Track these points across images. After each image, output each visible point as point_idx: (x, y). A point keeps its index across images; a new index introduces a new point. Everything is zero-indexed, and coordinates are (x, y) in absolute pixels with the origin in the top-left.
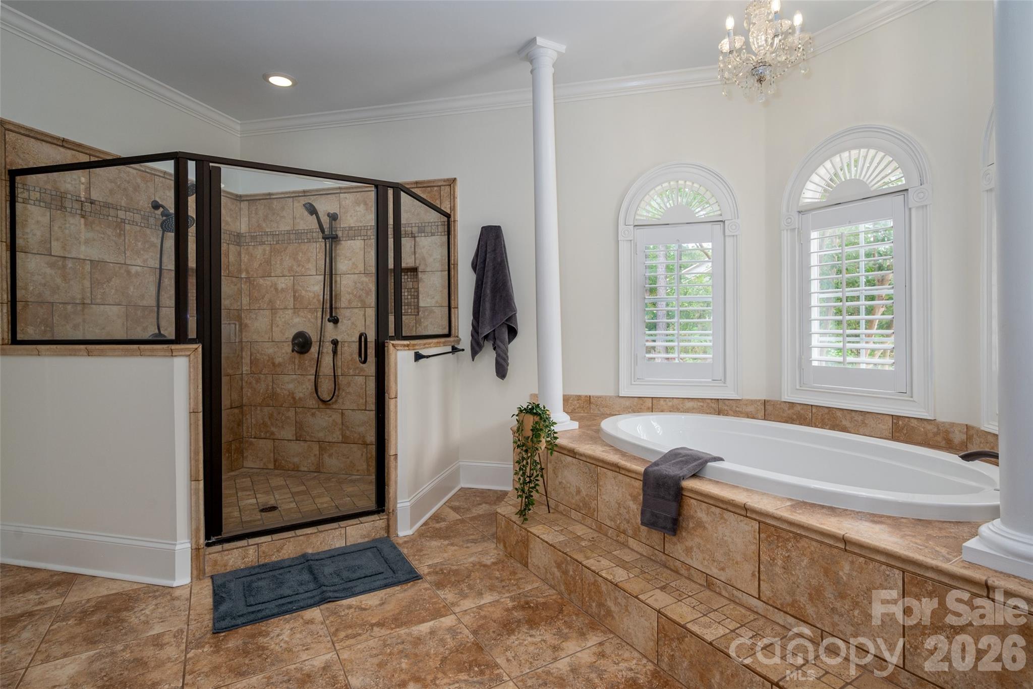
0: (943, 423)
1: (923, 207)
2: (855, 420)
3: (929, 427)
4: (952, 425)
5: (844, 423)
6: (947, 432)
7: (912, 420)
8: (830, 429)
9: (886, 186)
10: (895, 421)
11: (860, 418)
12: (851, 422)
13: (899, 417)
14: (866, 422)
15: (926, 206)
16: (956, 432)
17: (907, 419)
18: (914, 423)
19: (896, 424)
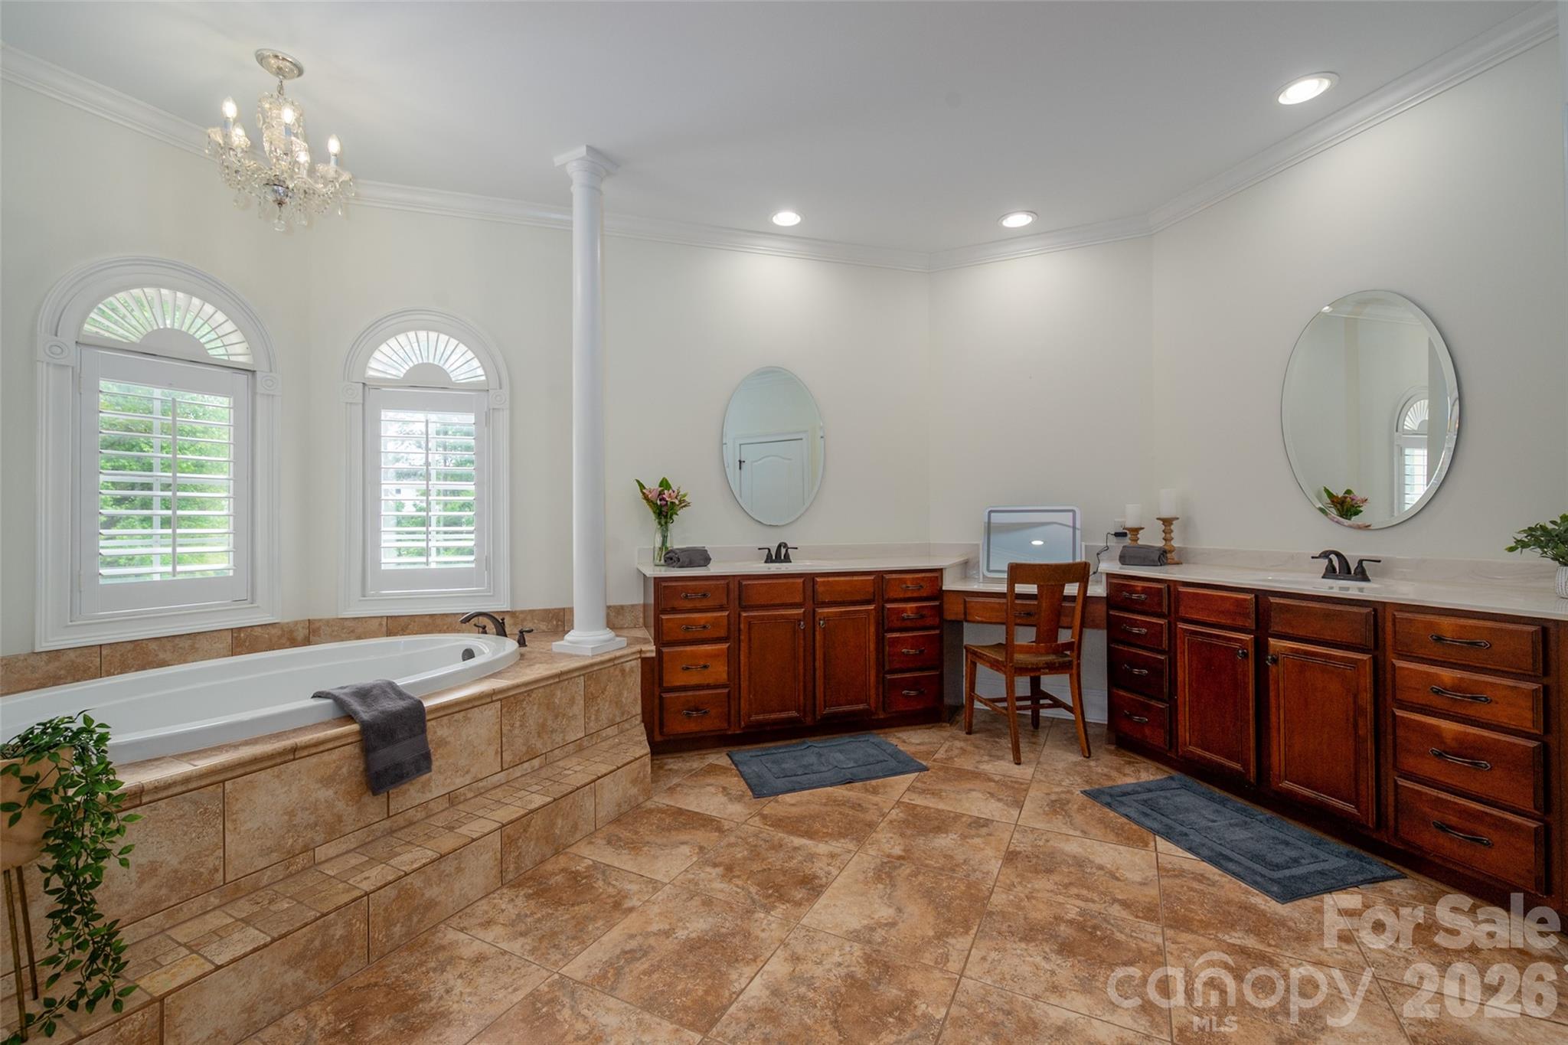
0: (288, 623)
1: (268, 395)
2: (180, 648)
3: (273, 631)
4: (296, 623)
5: (162, 656)
6: (291, 632)
7: (256, 628)
8: (136, 671)
9: (226, 358)
10: (235, 635)
11: (188, 643)
12: (173, 652)
13: (240, 629)
14: (197, 646)
15: (273, 396)
16: (300, 629)
17: (250, 629)
18: (258, 632)
19: (236, 638)
